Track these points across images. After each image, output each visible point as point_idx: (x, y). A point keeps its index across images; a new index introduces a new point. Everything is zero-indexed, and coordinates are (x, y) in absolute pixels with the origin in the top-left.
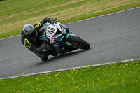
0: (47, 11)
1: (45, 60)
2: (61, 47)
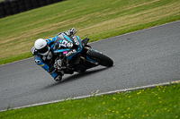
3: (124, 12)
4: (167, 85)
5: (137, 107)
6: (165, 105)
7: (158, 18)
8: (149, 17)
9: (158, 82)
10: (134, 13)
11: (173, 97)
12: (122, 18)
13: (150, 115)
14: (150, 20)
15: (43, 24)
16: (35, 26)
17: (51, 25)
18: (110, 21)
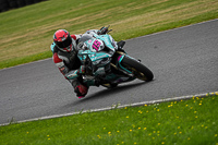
0: (155, 6)
3: (152, 7)
4: (205, 97)
5: (168, 123)
6: (202, 121)
7: (194, 15)
8: (183, 13)
9: (194, 93)
10: (164, 8)
11: (211, 112)
12: (150, 14)
13: (183, 133)
14: (184, 17)
15: (54, 20)
16: (45, 22)
18: (136, 18)
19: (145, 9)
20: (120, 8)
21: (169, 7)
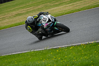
1: (40, 39)
2: (51, 30)
3: (63, 3)
4: (87, 44)
5: (70, 56)
6: (85, 55)
7: (82, 7)
8: (77, 6)
9: (82, 42)
10: (69, 4)
11: (90, 51)
12: (62, 6)
13: (77, 60)
14: (77, 8)
15: (18, 9)
16: (14, 10)
17: (23, 10)
18: (56, 8)
19: (60, 4)
20: (49, 3)
21: (71, 3)
